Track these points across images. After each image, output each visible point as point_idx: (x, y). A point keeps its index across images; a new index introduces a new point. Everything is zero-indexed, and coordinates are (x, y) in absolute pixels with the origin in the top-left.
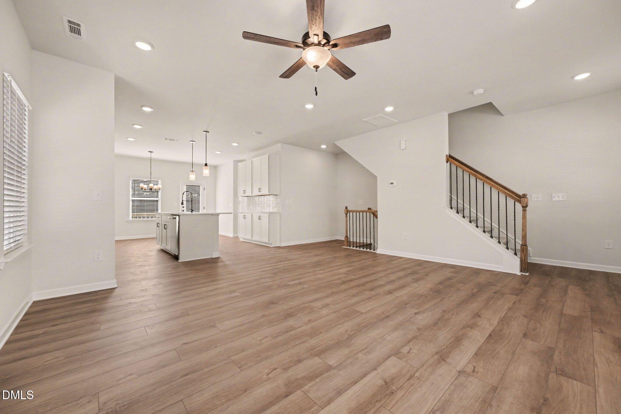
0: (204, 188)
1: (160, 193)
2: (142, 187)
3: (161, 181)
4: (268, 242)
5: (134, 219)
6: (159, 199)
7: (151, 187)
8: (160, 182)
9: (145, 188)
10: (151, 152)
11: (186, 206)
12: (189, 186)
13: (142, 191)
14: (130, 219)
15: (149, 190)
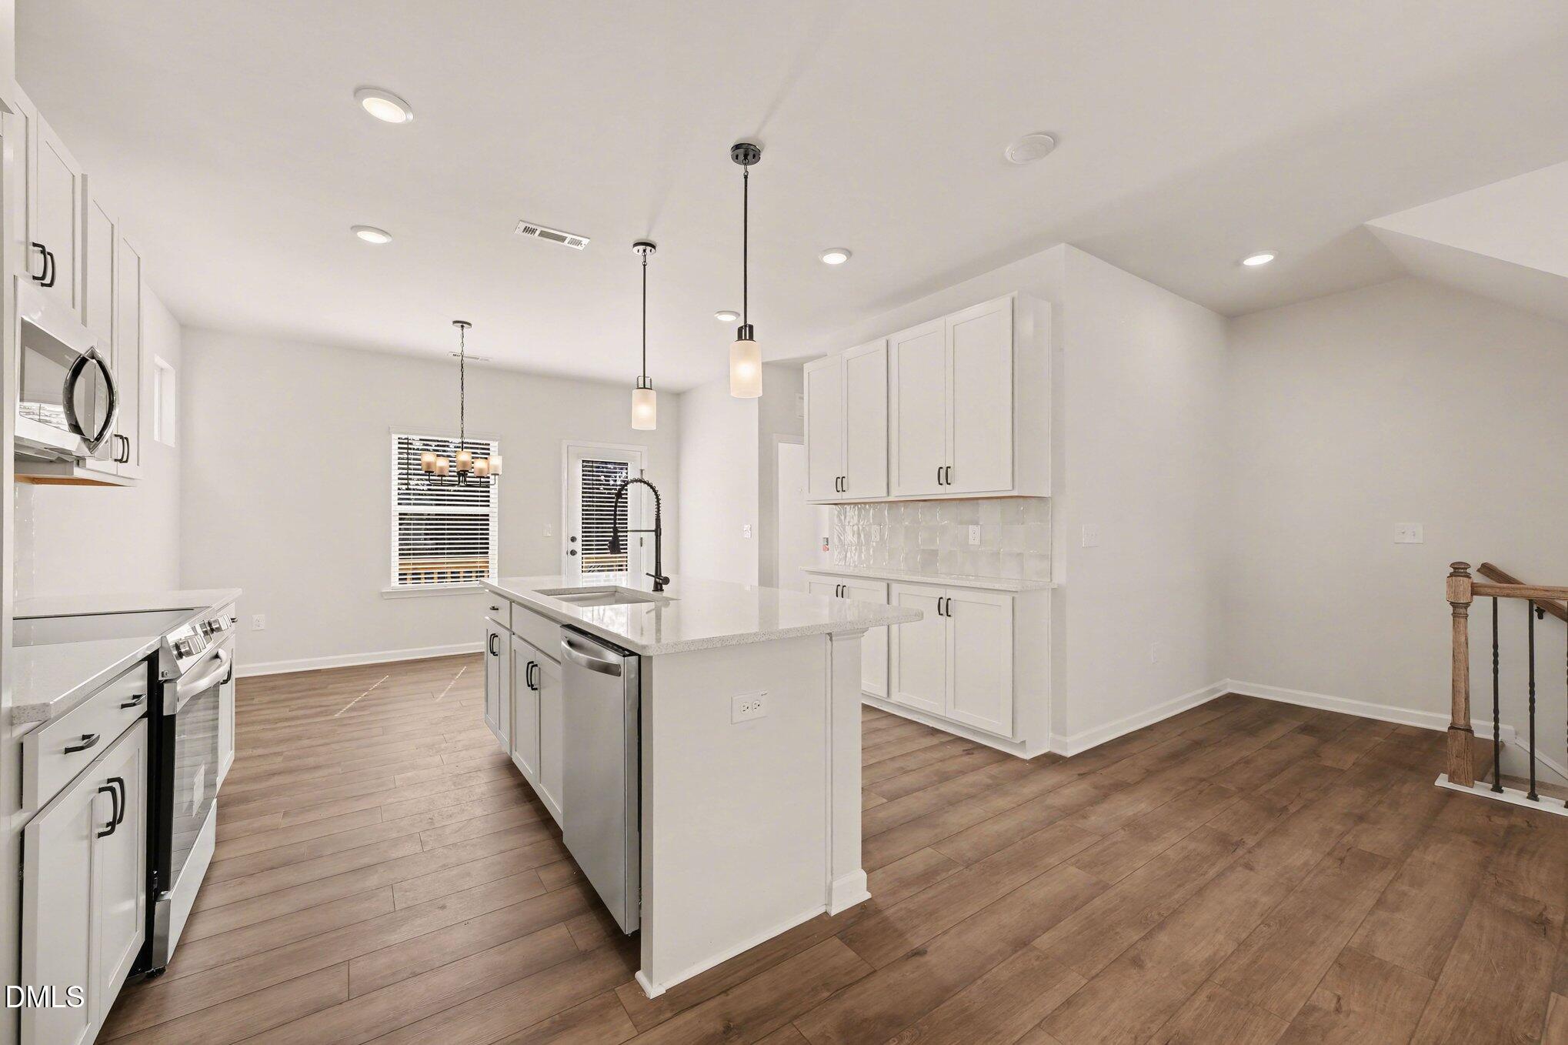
0: (642, 471)
1: (493, 490)
2: (429, 465)
3: (496, 444)
4: (1009, 734)
5: (410, 585)
6: (492, 510)
7: (464, 464)
8: (494, 446)
9: (442, 469)
10: (463, 324)
11: (581, 534)
12: (593, 462)
13: (429, 480)
14: (393, 585)
15: (457, 479)
